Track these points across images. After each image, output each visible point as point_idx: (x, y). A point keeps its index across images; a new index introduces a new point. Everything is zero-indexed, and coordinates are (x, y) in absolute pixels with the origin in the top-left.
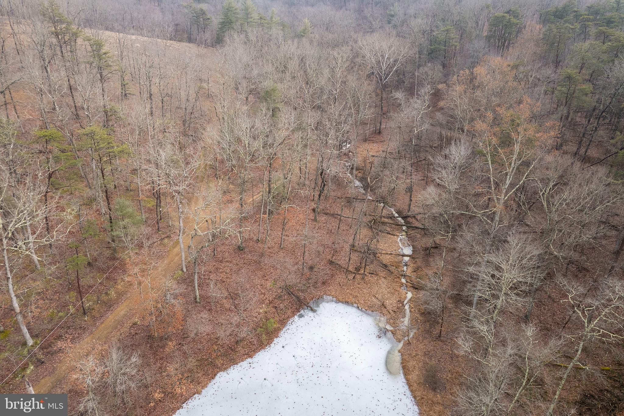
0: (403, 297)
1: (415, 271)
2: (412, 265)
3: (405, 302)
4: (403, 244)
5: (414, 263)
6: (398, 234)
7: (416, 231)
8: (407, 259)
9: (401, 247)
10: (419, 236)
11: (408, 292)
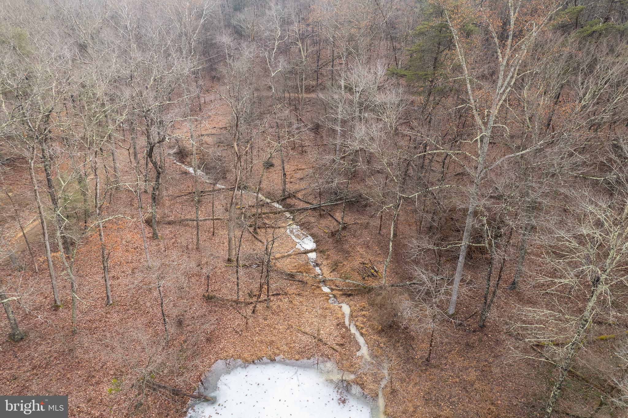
0: (340, 316)
1: (334, 270)
2: (325, 262)
3: (347, 323)
4: (297, 236)
5: (327, 259)
6: (284, 225)
7: (305, 213)
8: (313, 255)
9: (297, 241)
10: (312, 220)
11: (343, 305)
